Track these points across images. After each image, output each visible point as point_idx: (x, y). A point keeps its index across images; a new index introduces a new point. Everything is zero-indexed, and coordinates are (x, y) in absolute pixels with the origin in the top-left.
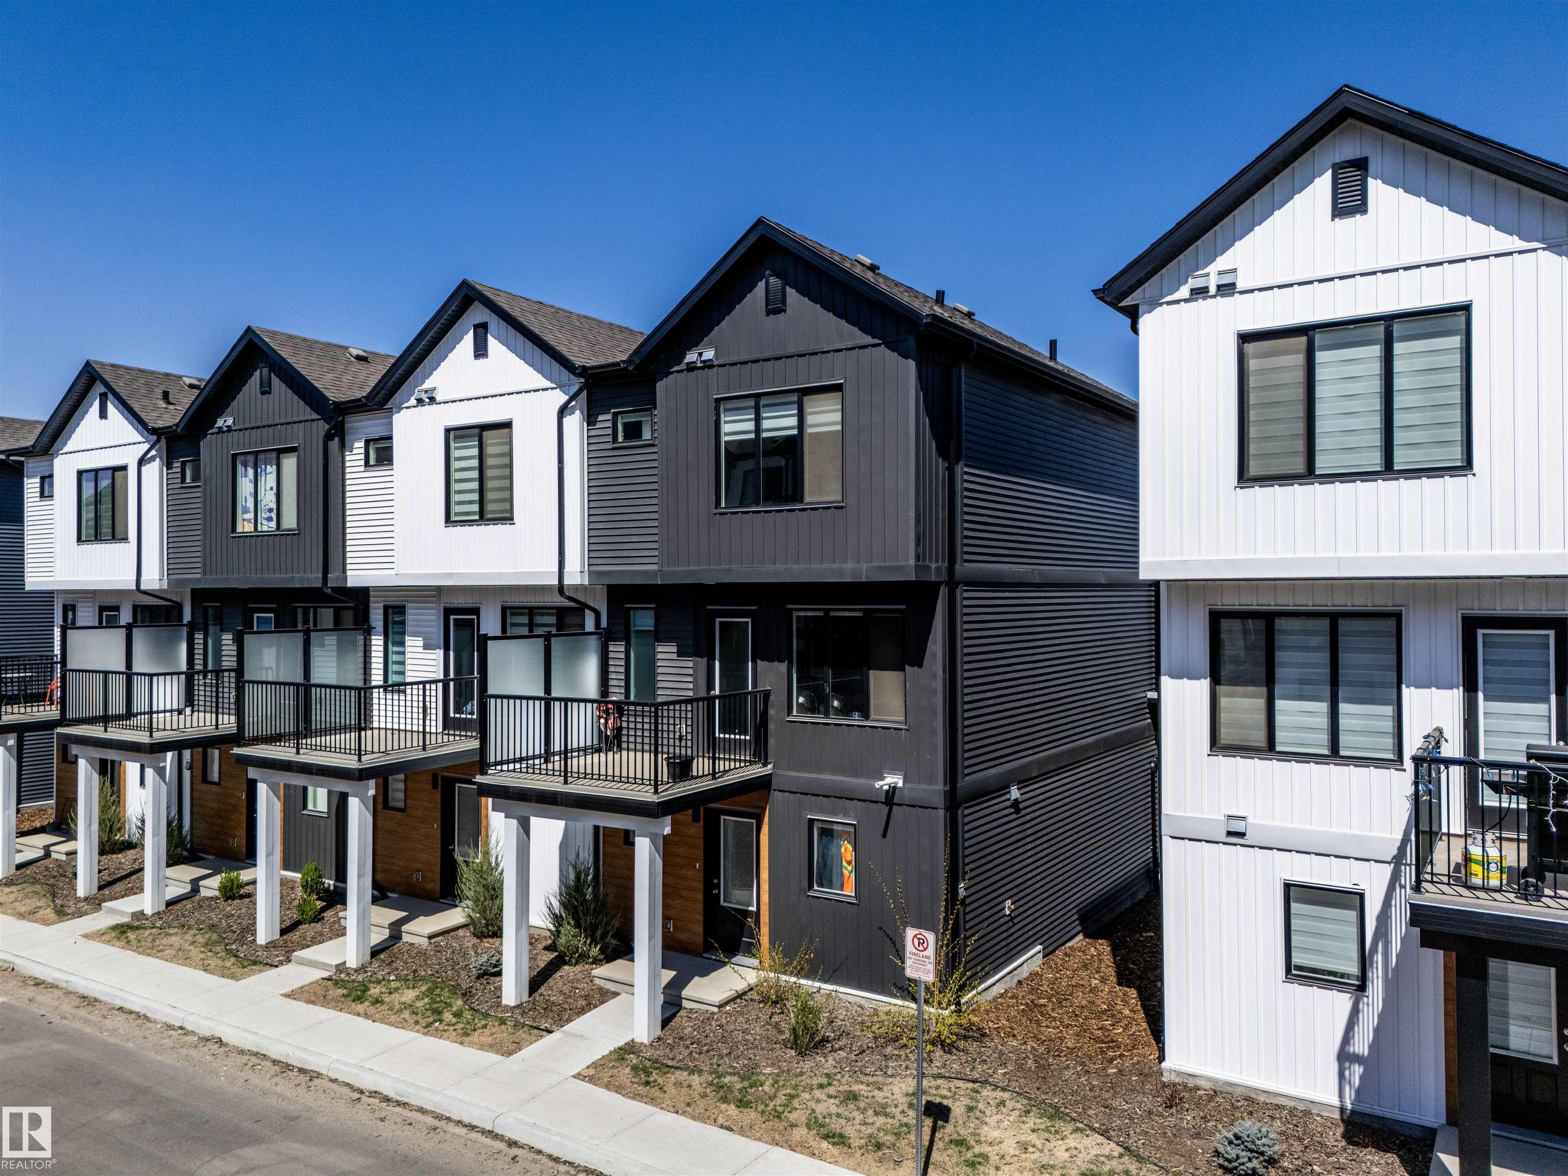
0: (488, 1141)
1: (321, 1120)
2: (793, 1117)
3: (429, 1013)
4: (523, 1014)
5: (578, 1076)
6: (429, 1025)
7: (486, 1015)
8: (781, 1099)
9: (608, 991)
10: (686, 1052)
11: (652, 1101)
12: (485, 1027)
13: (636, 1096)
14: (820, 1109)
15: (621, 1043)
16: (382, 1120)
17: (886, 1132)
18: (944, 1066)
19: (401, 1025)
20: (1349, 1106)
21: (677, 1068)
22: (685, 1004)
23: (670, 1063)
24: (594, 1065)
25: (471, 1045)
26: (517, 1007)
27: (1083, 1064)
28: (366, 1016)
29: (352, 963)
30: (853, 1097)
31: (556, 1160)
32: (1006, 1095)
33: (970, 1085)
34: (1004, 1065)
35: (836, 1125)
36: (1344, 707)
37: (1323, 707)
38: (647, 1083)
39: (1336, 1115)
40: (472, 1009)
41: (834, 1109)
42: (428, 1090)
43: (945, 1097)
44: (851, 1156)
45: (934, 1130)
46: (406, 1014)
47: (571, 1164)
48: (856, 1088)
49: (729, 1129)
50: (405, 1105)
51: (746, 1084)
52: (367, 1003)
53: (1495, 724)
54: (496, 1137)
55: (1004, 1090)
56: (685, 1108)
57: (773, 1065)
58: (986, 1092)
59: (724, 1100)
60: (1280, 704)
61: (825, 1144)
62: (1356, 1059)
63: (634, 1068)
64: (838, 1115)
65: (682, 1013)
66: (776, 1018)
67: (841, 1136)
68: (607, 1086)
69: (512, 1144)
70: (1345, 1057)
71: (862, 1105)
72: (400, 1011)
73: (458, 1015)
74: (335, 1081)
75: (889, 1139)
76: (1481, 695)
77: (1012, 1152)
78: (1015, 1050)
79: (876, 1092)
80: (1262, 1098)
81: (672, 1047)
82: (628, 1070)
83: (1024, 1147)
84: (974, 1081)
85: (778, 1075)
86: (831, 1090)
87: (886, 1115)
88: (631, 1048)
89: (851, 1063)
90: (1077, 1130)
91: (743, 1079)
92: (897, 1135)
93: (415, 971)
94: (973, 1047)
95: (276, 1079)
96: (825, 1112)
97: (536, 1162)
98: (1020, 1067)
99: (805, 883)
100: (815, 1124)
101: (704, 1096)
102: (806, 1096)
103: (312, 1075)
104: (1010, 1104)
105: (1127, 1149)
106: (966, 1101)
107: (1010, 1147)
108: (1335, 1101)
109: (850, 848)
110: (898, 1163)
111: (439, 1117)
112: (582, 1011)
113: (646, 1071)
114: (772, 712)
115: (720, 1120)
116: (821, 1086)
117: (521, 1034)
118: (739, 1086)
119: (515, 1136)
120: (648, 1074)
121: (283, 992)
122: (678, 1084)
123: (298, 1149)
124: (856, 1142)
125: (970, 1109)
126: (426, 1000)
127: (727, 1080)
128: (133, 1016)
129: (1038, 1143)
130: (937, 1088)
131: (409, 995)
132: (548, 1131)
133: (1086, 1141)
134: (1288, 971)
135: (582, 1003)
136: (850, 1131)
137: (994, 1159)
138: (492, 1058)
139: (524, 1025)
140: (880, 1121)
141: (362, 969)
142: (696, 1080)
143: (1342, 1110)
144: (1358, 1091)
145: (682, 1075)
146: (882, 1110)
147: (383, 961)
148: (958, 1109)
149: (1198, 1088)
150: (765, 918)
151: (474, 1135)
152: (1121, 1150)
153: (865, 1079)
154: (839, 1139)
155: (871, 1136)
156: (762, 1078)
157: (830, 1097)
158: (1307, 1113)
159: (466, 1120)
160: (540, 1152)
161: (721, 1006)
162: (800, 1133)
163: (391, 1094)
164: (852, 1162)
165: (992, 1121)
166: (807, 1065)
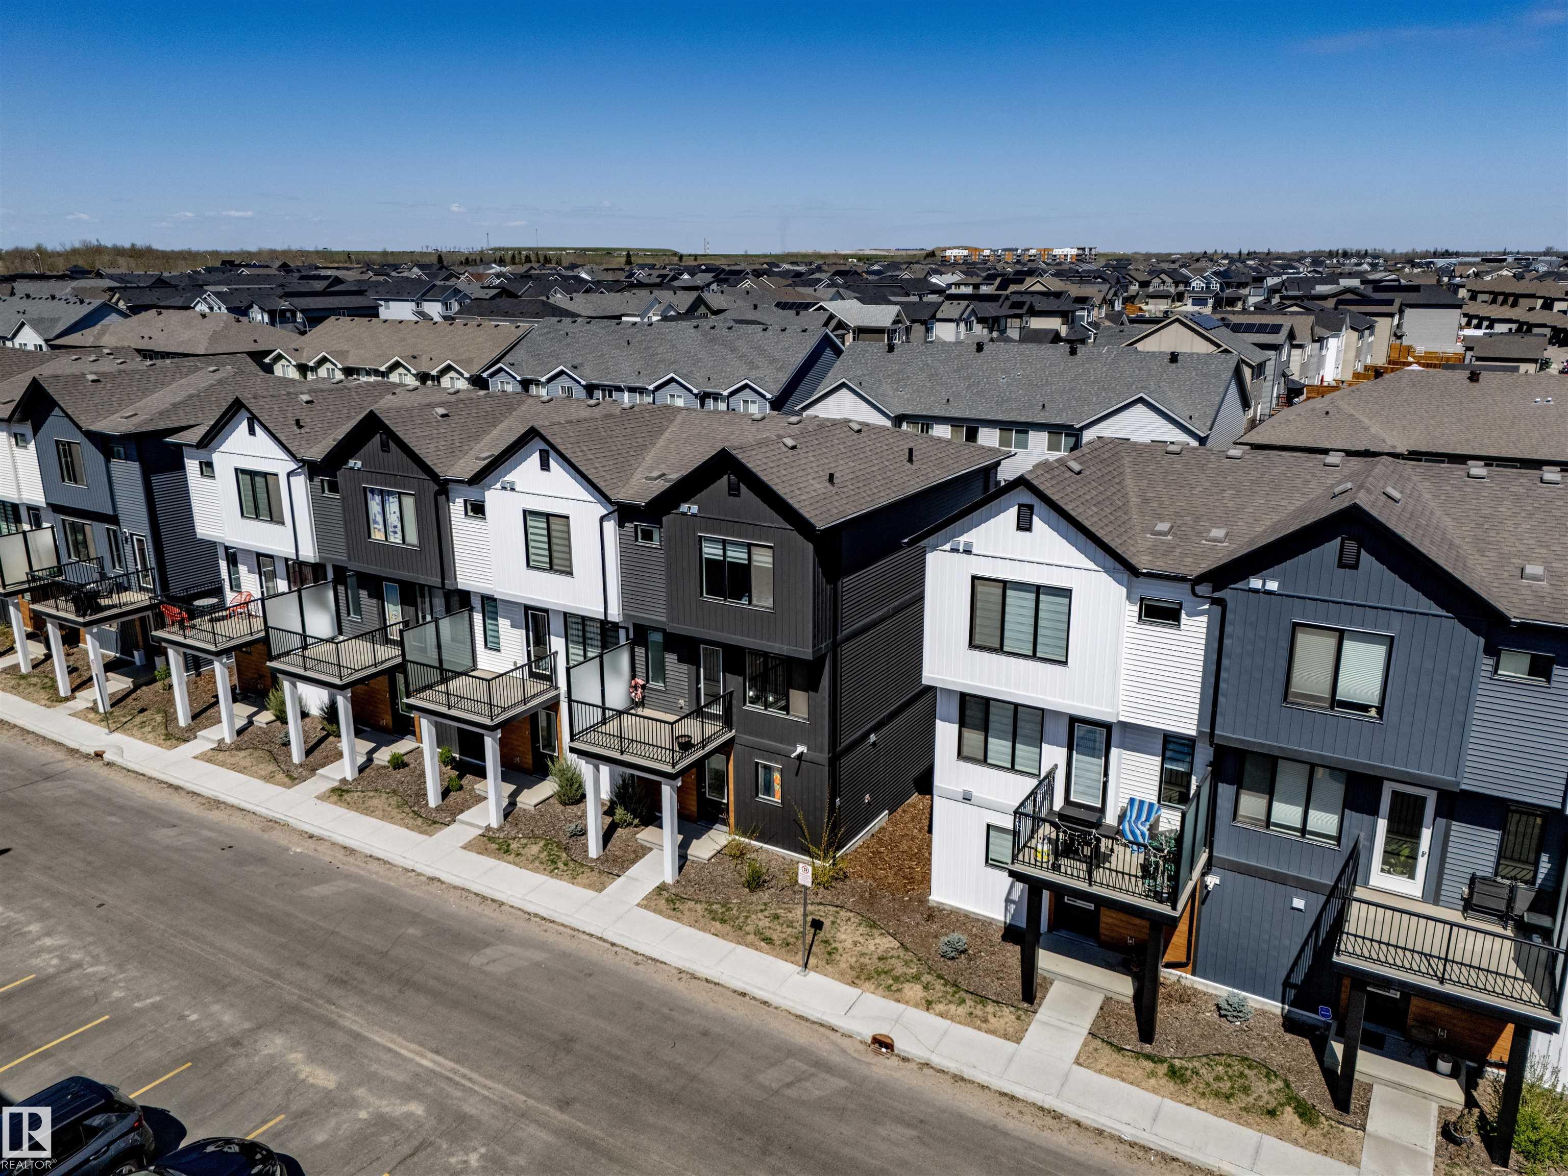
0: (601, 943)
1: (516, 932)
2: (748, 929)
3: (549, 863)
4: (602, 864)
5: (638, 905)
6: (552, 871)
7: (582, 865)
8: (741, 919)
9: (646, 847)
10: (692, 890)
11: (678, 919)
12: (583, 873)
13: (669, 917)
14: (761, 924)
15: (658, 884)
16: (546, 931)
17: (792, 936)
18: (823, 897)
19: (536, 870)
20: (1008, 921)
21: (689, 899)
22: (689, 857)
23: (684, 896)
24: (646, 898)
25: (578, 884)
26: (598, 859)
27: (893, 894)
28: (515, 864)
29: (495, 825)
30: (776, 917)
31: (636, 953)
32: (852, 914)
33: (835, 909)
34: (854, 896)
35: (768, 933)
36: (1018, 746)
37: (1010, 744)
38: (674, 909)
39: (1003, 925)
40: (573, 860)
41: (767, 925)
42: (564, 914)
43: (821, 916)
44: (774, 949)
45: (814, 935)
46: (537, 863)
47: (644, 955)
48: (778, 911)
49: (716, 935)
50: (553, 922)
51: (724, 909)
52: (513, 856)
53: (1081, 765)
54: (605, 941)
55: (851, 911)
56: (694, 924)
57: (737, 898)
58: (843, 913)
59: (714, 919)
60: (990, 740)
61: (762, 944)
62: (1013, 902)
63: (667, 900)
64: (770, 928)
65: (688, 863)
66: (739, 867)
67: (770, 939)
68: (654, 911)
69: (613, 944)
70: (1008, 901)
71: (781, 921)
72: (533, 861)
73: (566, 864)
74: (512, 907)
75: (792, 940)
76: (1074, 752)
77: (850, 946)
78: (861, 886)
79: (789, 914)
80: (972, 916)
81: (685, 887)
82: (664, 901)
83: (855, 943)
84: (837, 906)
85: (740, 904)
86: (766, 913)
87: (792, 927)
88: (662, 888)
89: (777, 896)
90: (882, 934)
91: (723, 906)
92: (797, 938)
93: (532, 831)
94: (839, 885)
95: (482, 906)
96: (763, 926)
97: (627, 955)
98: (861, 897)
99: (754, 794)
100: (758, 933)
101: (704, 916)
102: (754, 916)
103: (502, 904)
104: (853, 920)
105: (902, 944)
106: (832, 918)
107: (848, 944)
108: (1002, 918)
109: (779, 777)
110: (796, 953)
111: (574, 929)
112: (634, 862)
113: (672, 901)
114: (734, 702)
115: (713, 931)
116: (762, 911)
117: (604, 878)
118: (720, 911)
119: (614, 941)
120: (675, 904)
121: (461, 845)
122: (690, 910)
123: (510, 949)
124: (777, 943)
125: (833, 923)
126: (545, 853)
127: (714, 907)
128: (381, 862)
129: (862, 941)
130: (819, 910)
131: (535, 849)
132: (629, 938)
133: (884, 940)
134: (987, 861)
135: (633, 856)
136: (775, 937)
137: (841, 950)
138: (591, 893)
139: (604, 872)
140: (790, 930)
141: (501, 829)
142: (699, 907)
143: (1005, 923)
144: (1013, 916)
145: (691, 904)
146: (790, 925)
147: (511, 823)
148: (827, 923)
149: (944, 910)
150: (732, 808)
151: (593, 940)
152: (899, 945)
153: (783, 906)
154: (769, 941)
155: (785, 939)
156: (732, 906)
157: (766, 917)
158: (991, 923)
159: (588, 931)
160: (627, 949)
161: (710, 859)
162: (751, 938)
163: (545, 915)
164: (775, 953)
165: (842, 929)
166: (754, 898)
